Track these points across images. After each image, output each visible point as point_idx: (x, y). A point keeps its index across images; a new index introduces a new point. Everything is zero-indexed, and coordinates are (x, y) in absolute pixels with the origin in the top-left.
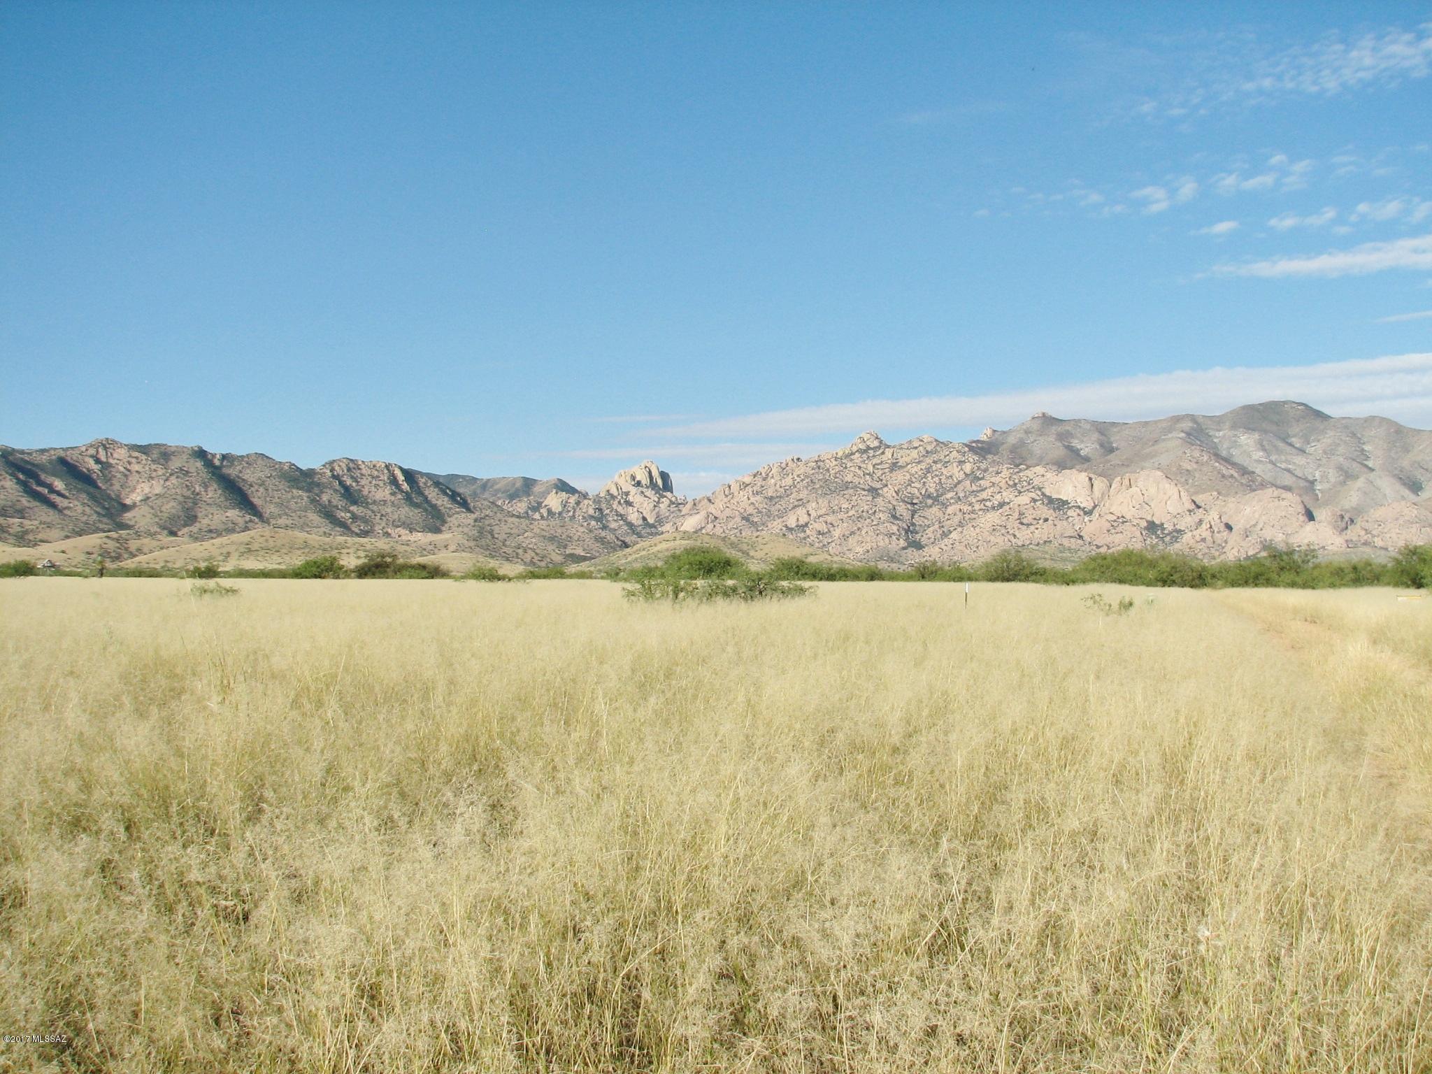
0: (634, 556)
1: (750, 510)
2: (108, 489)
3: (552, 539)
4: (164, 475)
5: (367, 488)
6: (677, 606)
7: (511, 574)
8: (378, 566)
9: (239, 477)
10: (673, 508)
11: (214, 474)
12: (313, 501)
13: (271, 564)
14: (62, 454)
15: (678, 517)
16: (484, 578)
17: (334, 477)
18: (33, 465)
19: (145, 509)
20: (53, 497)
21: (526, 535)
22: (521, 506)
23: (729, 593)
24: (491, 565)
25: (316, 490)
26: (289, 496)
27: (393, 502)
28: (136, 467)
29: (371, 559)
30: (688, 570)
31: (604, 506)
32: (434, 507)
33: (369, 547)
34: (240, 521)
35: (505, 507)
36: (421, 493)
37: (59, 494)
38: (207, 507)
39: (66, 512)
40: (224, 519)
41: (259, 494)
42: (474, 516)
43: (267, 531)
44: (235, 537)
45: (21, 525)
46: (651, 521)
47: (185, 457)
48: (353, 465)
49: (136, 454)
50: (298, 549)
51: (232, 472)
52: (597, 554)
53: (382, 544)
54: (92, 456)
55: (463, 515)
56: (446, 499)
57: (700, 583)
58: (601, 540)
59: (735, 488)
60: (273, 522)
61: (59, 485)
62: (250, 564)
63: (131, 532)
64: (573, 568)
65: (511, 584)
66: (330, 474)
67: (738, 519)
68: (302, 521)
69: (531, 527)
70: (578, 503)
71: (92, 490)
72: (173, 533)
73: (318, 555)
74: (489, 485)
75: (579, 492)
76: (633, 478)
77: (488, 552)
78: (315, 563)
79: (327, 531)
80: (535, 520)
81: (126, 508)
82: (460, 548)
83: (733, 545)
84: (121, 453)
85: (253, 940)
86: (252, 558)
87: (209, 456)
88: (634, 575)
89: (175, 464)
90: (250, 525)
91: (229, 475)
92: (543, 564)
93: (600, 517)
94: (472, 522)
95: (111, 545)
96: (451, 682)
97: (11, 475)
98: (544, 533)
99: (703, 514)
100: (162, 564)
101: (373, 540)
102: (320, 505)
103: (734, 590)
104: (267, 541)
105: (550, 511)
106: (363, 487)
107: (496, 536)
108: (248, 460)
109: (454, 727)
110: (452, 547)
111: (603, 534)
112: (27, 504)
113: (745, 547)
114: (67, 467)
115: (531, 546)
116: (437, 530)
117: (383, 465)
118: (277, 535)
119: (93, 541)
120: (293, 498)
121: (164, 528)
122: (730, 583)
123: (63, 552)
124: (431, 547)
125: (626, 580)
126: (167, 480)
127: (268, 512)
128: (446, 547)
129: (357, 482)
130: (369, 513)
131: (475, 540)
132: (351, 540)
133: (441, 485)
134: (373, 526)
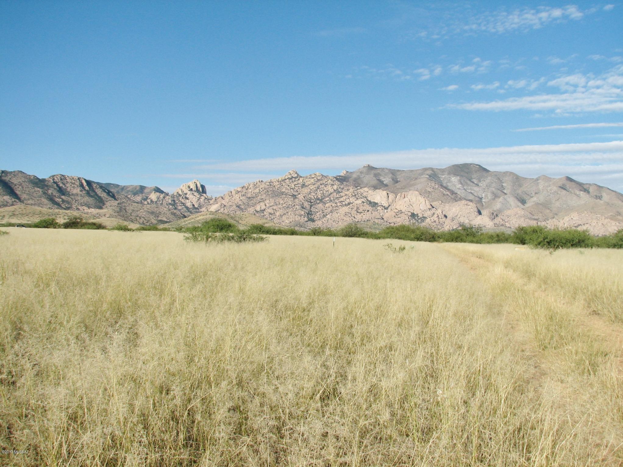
0: (188, 222)
1: (240, 203)
3: (152, 213)
5: (69, 187)
6: (208, 244)
7: (134, 228)
8: (74, 223)
9: (9, 181)
10: (206, 201)
12: (44, 193)
13: (24, 222)
15: (208, 205)
16: (122, 230)
17: (54, 182)
21: (141, 211)
22: (138, 198)
23: (230, 239)
24: (125, 224)
25: (46, 188)
26: (33, 190)
27: (81, 195)
29: (71, 220)
30: (213, 228)
31: (176, 199)
32: (100, 197)
33: (70, 214)
35: (132, 198)
36: (94, 191)
40: (2, 200)
41: (19, 189)
42: (117, 202)
43: (22, 206)
44: (7, 208)
46: (196, 206)
48: (63, 178)
50: (37, 214)
51: (7, 179)
52: (172, 220)
53: (76, 213)
55: (113, 201)
56: (105, 194)
57: (218, 234)
58: (174, 214)
59: (234, 193)
60: (25, 202)
62: (14, 221)
64: (161, 226)
65: (134, 233)
66: (52, 181)
67: (235, 207)
68: (39, 202)
69: (143, 207)
70: (164, 197)
73: (46, 218)
74: (125, 188)
75: (165, 193)
76: (189, 187)
77: (123, 218)
78: (45, 221)
79: (51, 207)
80: (145, 204)
82: (111, 216)
83: (232, 218)
85: (18, 393)
86: (15, 218)
88: (188, 230)
90: (14, 203)
91: (5, 180)
92: (148, 224)
93: (174, 204)
94: (116, 204)
96: (108, 276)
98: (149, 211)
99: (219, 204)
101: (72, 211)
102: (48, 195)
103: (233, 238)
105: (152, 201)
106: (67, 187)
107: (127, 211)
108: (14, 174)
109: (109, 296)
110: (108, 216)
111: (175, 211)
113: (237, 219)
115: (143, 216)
116: (101, 208)
117: (77, 178)
118: (27, 208)
120: (35, 191)
122: (231, 234)
124: (97, 215)
125: (185, 232)
127: (23, 197)
128: (105, 215)
129: (65, 185)
130: (70, 199)
131: (118, 212)
132: (61, 211)
133: (103, 187)
134: (72, 205)
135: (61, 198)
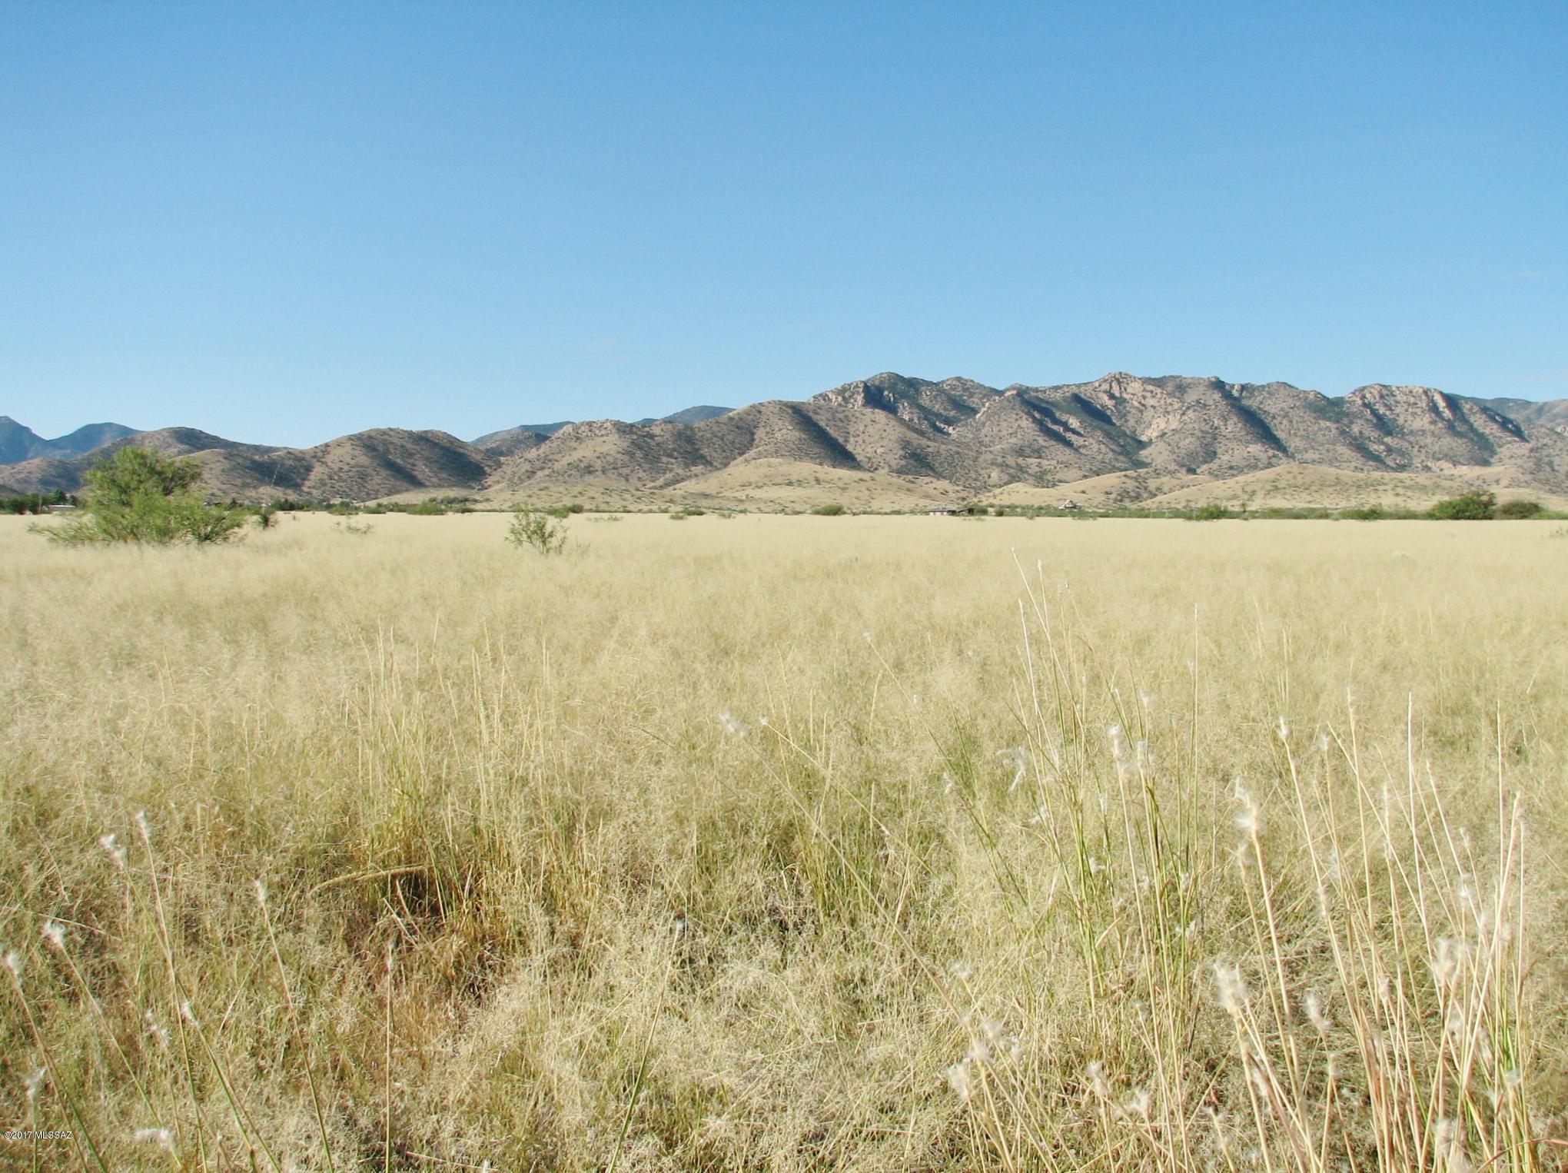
2: (1122, 425)
4: (1180, 408)
5: (1403, 416)
9: (1259, 409)
11: (1233, 406)
12: (1343, 432)
13: (1299, 503)
14: (1075, 390)
17: (1365, 405)
18: (1048, 403)
19: (1161, 446)
20: (1069, 435)
25: (1345, 421)
26: (1316, 427)
27: (1433, 432)
28: (1150, 402)
32: (1481, 436)
33: (1408, 483)
34: (1263, 457)
36: (1464, 420)
37: (1074, 431)
38: (1227, 442)
39: (1081, 450)
40: (1246, 455)
41: (1283, 427)
42: (1528, 446)
43: (1294, 467)
44: (1260, 474)
45: (1039, 465)
47: (1201, 389)
48: (1386, 392)
49: (1151, 388)
50: (1330, 486)
51: (1252, 403)
53: (1423, 480)
54: (1105, 392)
55: (1517, 445)
56: (1495, 426)
60: (1299, 456)
61: (1074, 423)
62: (1278, 503)
63: (1150, 470)
66: (1360, 403)
68: (1330, 454)
71: (1107, 427)
72: (1192, 471)
74: (1547, 408)
77: (1547, 487)
79: (1359, 466)
81: (1141, 445)
82: (1514, 483)
84: (1135, 387)
86: (1279, 496)
87: (1227, 387)
89: (1191, 397)
90: (1274, 460)
91: (1249, 406)
94: (1526, 452)
95: (1131, 485)
97: (1027, 414)
100: (1184, 504)
101: (1413, 475)
102: (1351, 436)
104: (1295, 478)
106: (1398, 415)
107: (1556, 468)
108: (1269, 390)
112: (1044, 444)
114: (1082, 404)
116: (1485, 463)
117: (1421, 391)
118: (1306, 472)
119: (1112, 480)
120: (1320, 429)
121: (1182, 466)
123: (1084, 492)
126: (1183, 414)
127: (1293, 445)
128: (1497, 482)
129: (1391, 409)
130: (1406, 444)
131: (1531, 473)
132: (1388, 476)
133: (1489, 410)
134: (1411, 459)
135: (1383, 443)
